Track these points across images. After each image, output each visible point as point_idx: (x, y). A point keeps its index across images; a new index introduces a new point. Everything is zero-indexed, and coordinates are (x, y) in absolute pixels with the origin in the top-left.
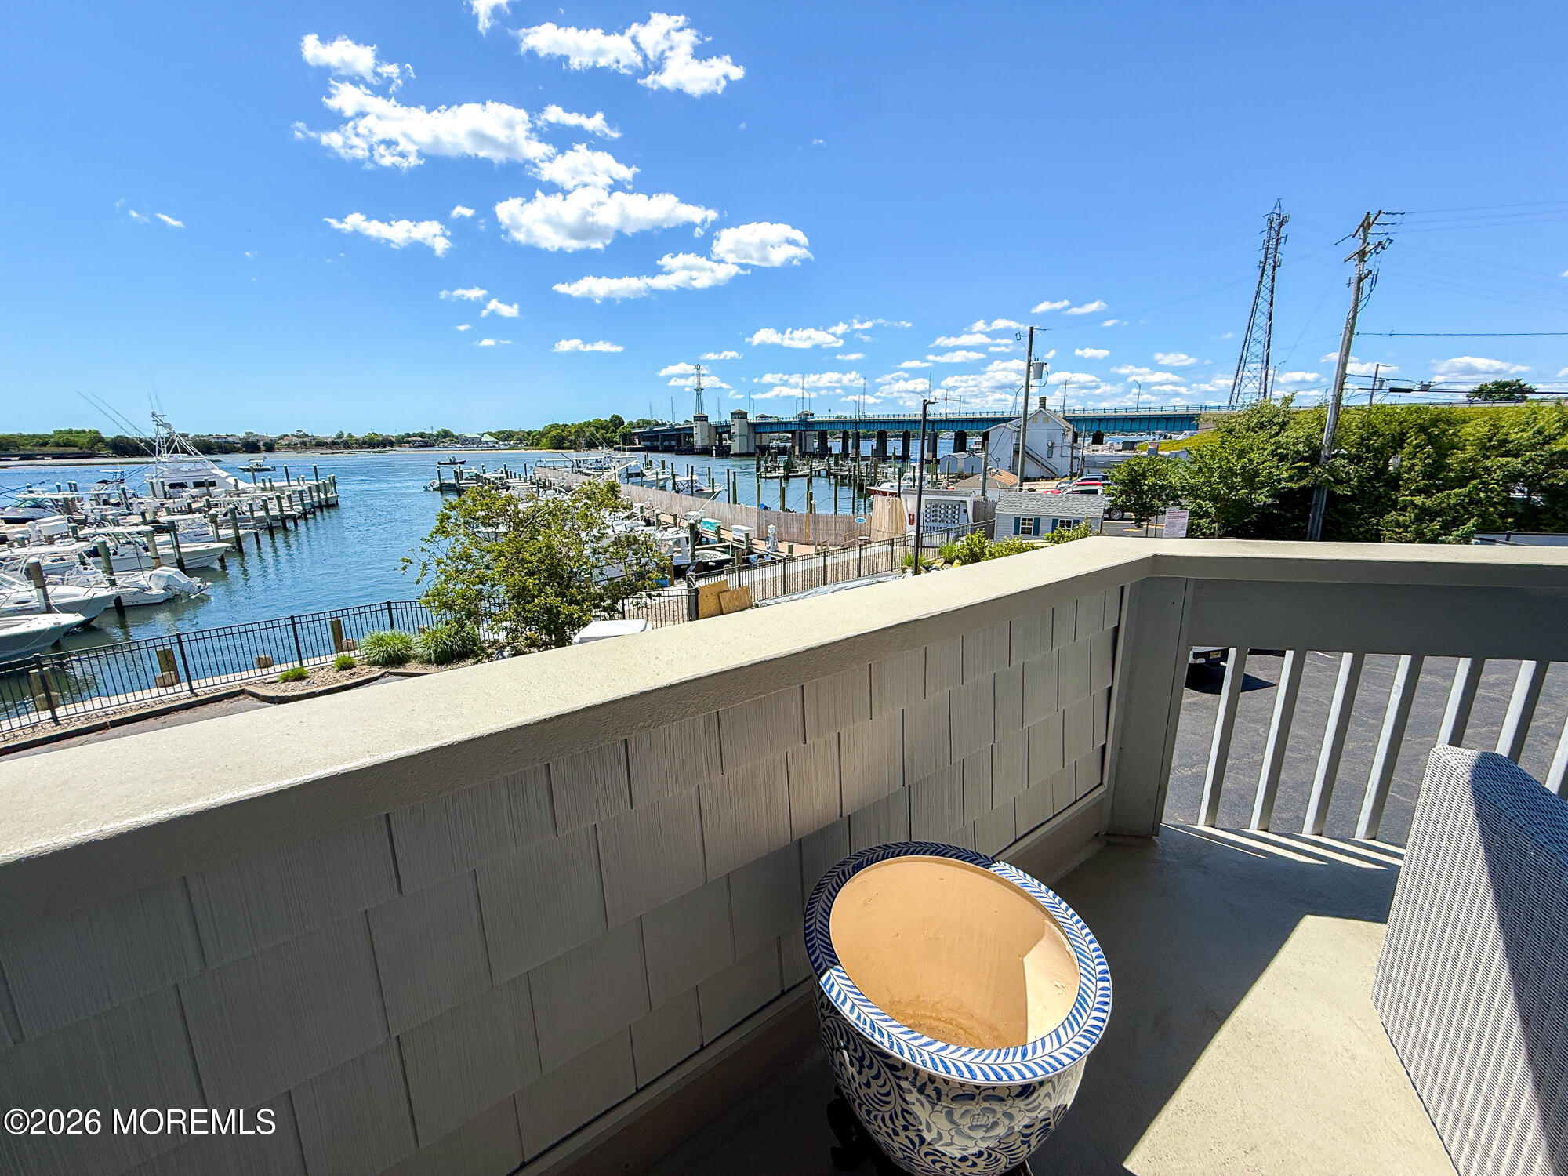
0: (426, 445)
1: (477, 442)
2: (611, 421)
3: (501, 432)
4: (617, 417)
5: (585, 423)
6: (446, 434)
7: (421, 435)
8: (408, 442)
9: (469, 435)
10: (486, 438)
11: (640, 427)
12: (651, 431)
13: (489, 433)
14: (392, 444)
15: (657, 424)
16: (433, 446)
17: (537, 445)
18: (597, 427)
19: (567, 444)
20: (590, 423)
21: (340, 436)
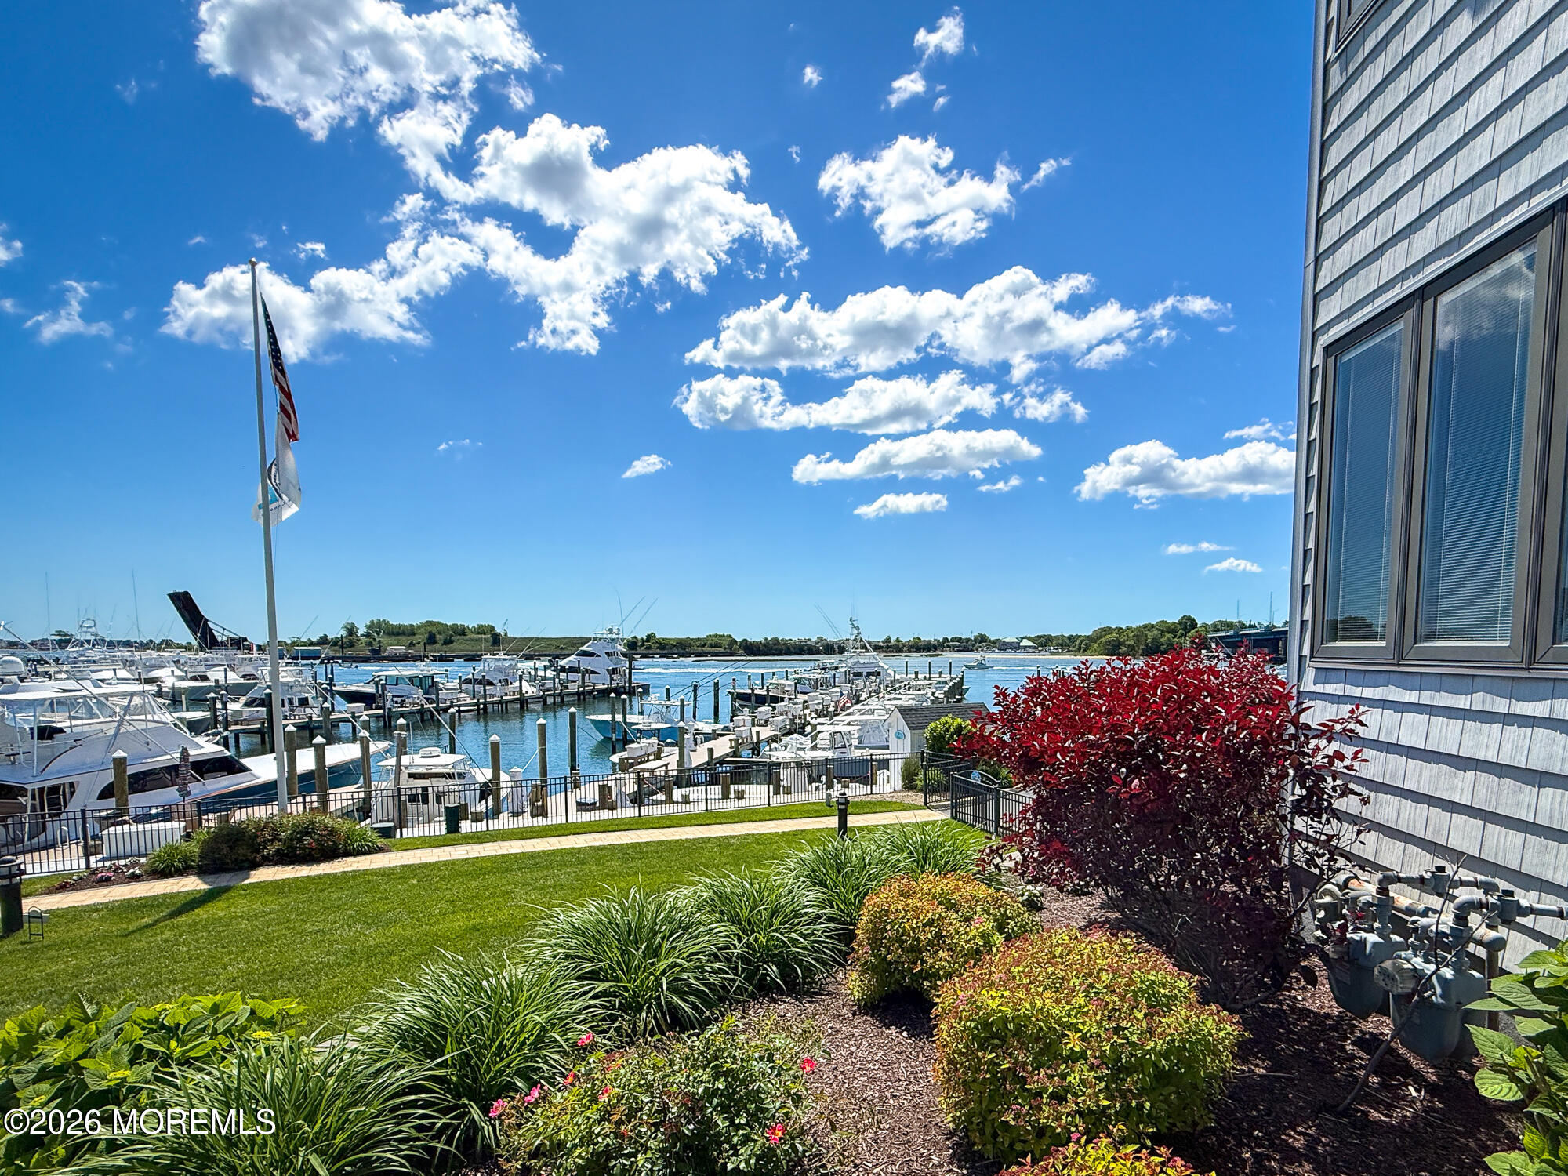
0: (965, 649)
1: (1015, 647)
2: (1180, 623)
3: (1039, 637)
4: (1189, 618)
5: (1145, 626)
6: (982, 639)
7: (959, 640)
8: (948, 646)
9: (1007, 640)
10: (1025, 643)
11: (1217, 631)
12: (1236, 635)
13: (1029, 639)
14: (935, 648)
15: (1243, 626)
16: (972, 650)
17: (1085, 650)
18: (1162, 631)
19: (1123, 649)
20: (1153, 626)
21: (888, 640)
